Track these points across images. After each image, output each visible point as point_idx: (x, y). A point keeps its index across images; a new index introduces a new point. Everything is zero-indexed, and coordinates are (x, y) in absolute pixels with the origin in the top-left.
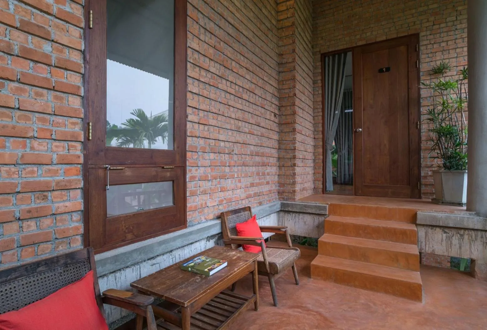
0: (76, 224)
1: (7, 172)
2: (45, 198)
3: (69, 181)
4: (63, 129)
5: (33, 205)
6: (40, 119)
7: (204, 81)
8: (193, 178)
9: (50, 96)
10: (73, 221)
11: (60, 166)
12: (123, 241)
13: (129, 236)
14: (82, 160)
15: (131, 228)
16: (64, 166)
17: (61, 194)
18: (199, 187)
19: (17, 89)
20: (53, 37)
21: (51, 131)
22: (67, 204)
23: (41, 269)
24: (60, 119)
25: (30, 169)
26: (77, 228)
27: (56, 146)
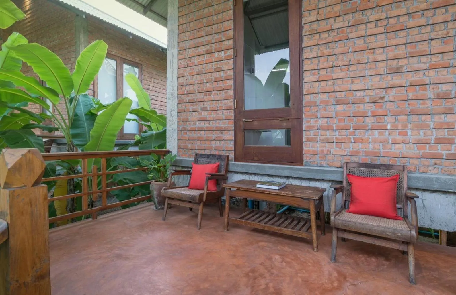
0: (232, 146)
1: (212, 123)
2: (222, 133)
3: (229, 127)
4: (227, 105)
5: (219, 135)
6: (221, 103)
7: (324, 43)
8: (310, 128)
9: (223, 92)
10: (231, 144)
11: (226, 120)
12: (252, 160)
13: (256, 158)
14: (233, 118)
15: (257, 154)
16: (228, 121)
17: (227, 132)
18: (321, 135)
19: (214, 93)
20: (223, 69)
21: (223, 106)
22: (228, 136)
23: (211, 157)
24: (226, 101)
25: (217, 122)
26: (231, 148)
27: (225, 113)
